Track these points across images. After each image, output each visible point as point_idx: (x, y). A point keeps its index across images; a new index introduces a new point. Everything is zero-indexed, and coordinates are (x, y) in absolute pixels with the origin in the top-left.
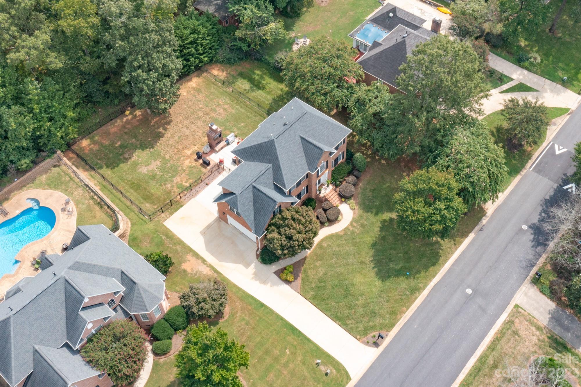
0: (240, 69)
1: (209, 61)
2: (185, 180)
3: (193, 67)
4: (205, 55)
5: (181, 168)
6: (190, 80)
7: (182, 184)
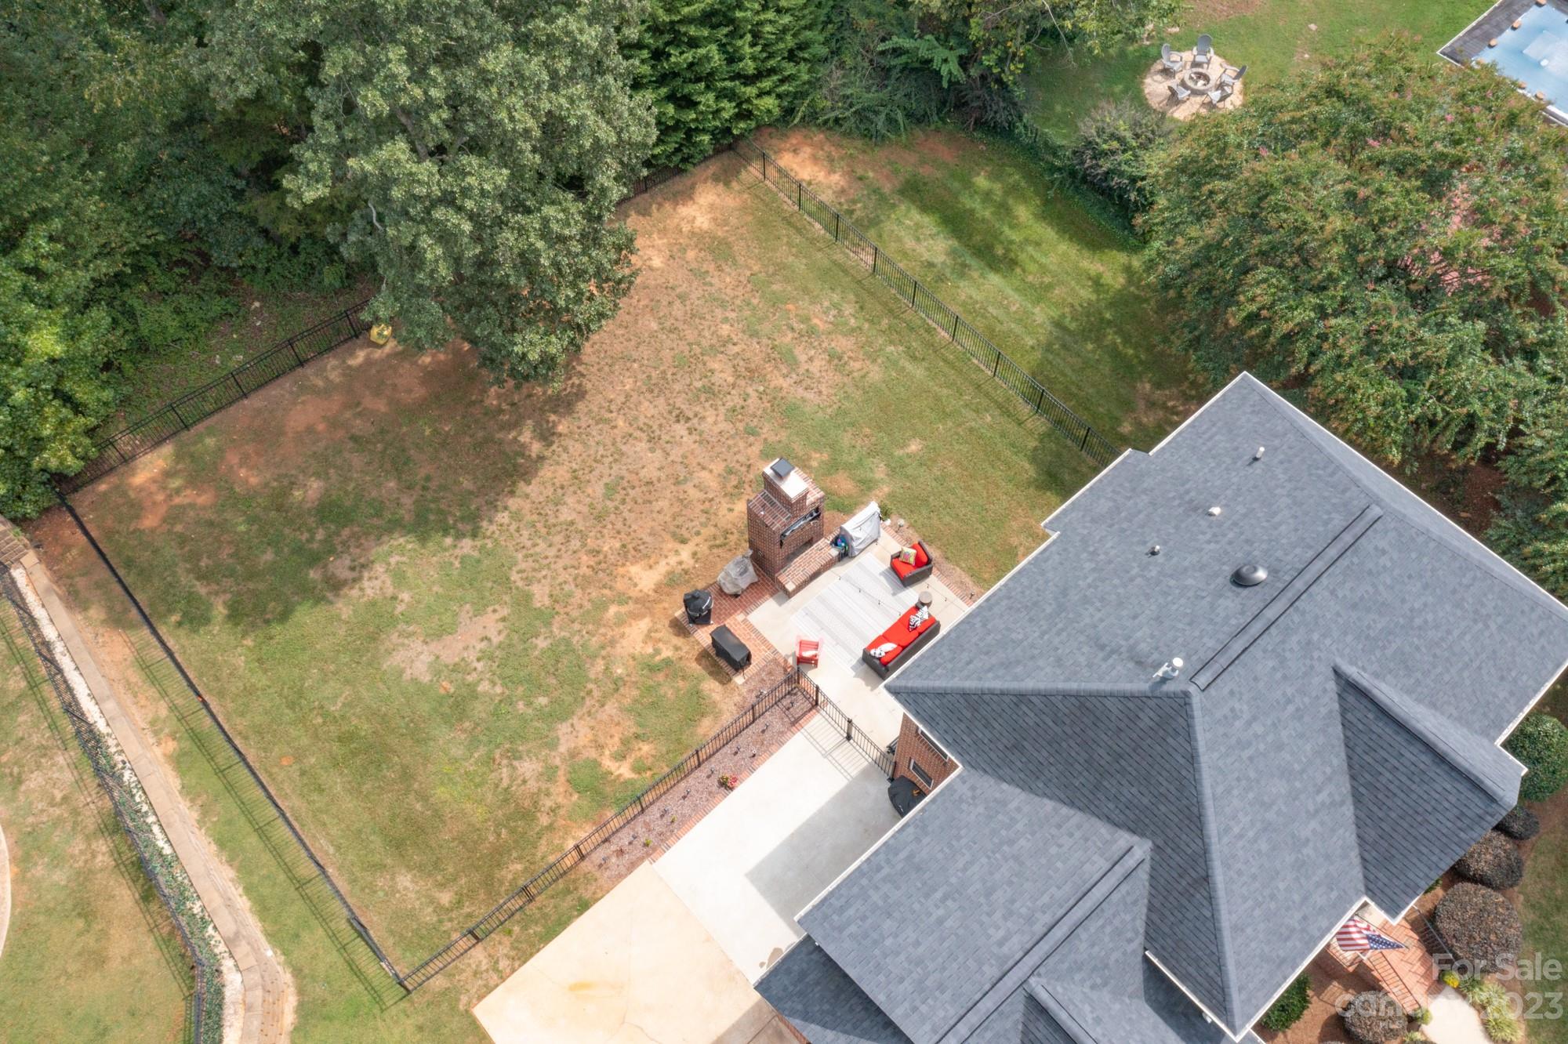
0: (908, 163)
1: (776, 112)
2: (614, 744)
3: (706, 138)
4: (766, 84)
5: (600, 665)
6: (687, 195)
7: (596, 764)
